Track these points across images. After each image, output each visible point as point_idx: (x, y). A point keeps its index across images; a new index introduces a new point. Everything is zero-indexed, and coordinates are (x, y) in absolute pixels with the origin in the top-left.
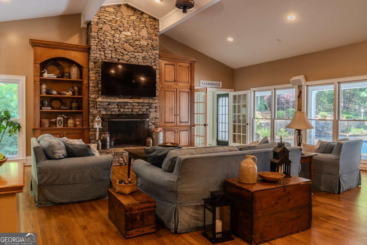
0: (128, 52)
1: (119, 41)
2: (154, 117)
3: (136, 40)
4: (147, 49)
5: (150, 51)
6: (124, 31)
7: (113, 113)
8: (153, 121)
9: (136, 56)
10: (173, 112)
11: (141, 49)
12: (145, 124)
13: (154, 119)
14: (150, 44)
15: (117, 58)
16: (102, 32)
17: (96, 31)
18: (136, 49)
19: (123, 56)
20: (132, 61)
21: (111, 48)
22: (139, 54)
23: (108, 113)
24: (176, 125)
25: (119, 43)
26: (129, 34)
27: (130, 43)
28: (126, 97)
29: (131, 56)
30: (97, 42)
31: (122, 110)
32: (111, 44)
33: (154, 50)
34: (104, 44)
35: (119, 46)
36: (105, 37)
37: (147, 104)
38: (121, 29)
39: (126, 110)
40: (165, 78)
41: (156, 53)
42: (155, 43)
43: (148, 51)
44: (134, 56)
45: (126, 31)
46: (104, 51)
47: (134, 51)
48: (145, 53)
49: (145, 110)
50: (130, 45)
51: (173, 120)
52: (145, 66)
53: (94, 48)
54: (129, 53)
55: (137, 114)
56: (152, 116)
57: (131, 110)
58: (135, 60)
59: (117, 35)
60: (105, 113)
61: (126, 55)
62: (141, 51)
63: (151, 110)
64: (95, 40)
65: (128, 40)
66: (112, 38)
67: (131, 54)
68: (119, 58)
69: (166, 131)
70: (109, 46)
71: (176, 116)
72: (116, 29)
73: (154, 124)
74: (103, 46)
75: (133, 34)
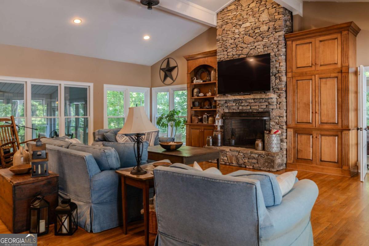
0: (248, 44)
1: (239, 36)
2: (278, 115)
3: (255, 29)
4: (267, 35)
5: (272, 35)
6: (244, 23)
7: (234, 111)
8: (277, 121)
9: (256, 47)
10: (309, 108)
11: (261, 37)
12: (267, 124)
13: (278, 117)
14: (271, 27)
15: (237, 54)
16: (225, 33)
17: (221, 34)
18: (255, 38)
19: (242, 50)
20: (251, 54)
21: (232, 46)
22: (259, 43)
23: (230, 111)
24: (314, 126)
25: (239, 38)
26: (248, 24)
27: (250, 34)
28: (246, 93)
29: (251, 48)
30: (221, 44)
31: (240, 108)
32: (232, 41)
33: (276, 32)
34: (226, 44)
35: (239, 42)
36: (227, 37)
37: (263, 100)
38: (241, 23)
39: (245, 108)
40: (296, 63)
41: (279, 36)
42: (278, 23)
43: (268, 37)
44: (254, 47)
45: (245, 23)
46: (227, 50)
47: (253, 42)
48: (265, 40)
49: (265, 107)
50: (249, 36)
51: (310, 120)
52: (266, 54)
53: (219, 50)
54: (249, 46)
55: (258, 111)
56: (275, 114)
57: (249, 107)
58: (255, 51)
59: (237, 31)
60: (228, 111)
61: (246, 48)
62: (261, 39)
63: (271, 107)
64: (220, 43)
65: (247, 32)
66: (233, 36)
67: (251, 45)
68: (239, 53)
69: (299, 134)
70: (231, 44)
71: (314, 114)
72: (236, 24)
73: (278, 124)
74: (225, 46)
75: (252, 23)
